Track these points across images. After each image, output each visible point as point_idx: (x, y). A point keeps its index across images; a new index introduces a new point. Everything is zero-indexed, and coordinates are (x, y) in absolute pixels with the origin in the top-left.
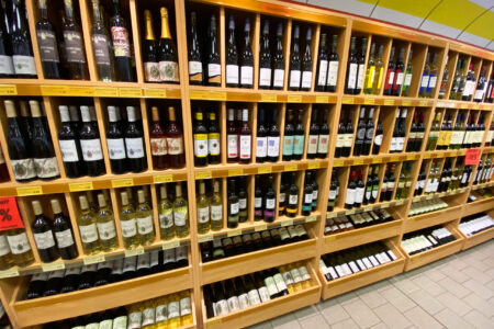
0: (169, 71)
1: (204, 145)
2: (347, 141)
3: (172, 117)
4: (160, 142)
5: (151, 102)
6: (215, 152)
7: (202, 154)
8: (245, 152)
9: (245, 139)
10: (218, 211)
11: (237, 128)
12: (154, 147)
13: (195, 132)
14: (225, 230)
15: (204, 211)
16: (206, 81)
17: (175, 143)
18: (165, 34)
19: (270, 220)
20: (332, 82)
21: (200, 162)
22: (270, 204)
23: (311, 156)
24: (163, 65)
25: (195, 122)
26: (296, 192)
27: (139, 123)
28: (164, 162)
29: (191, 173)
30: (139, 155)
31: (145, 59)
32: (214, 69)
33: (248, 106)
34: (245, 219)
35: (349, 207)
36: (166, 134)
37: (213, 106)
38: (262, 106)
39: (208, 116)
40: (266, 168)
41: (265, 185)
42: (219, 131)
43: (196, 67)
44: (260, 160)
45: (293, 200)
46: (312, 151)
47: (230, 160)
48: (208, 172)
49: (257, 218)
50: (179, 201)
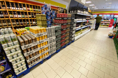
0: (5, 8)
1: (11, 16)
2: (30, 16)
5: (3, 11)
11: (15, 14)
12: (5, 16)
16: (9, 9)
18: (4, 4)
20: (26, 9)
21: (11, 17)
23: (26, 18)
24: (4, 7)
27: (3, 13)
28: (6, 17)
31: (2, 7)
32: (10, 8)
35: (34, 24)
37: (11, 11)
38: (17, 12)
39: (11, 12)
43: (8, 7)
46: (26, 17)
48: (12, 19)
49: (21, 25)
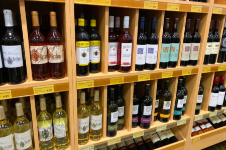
3: (53, 23)
4: (40, 50)
6: (96, 60)
7: (84, 62)
8: (125, 60)
9: (126, 47)
10: (97, 121)
13: (78, 39)
14: (105, 139)
15: (85, 122)
17: (56, 50)
19: (146, 126)
22: (147, 110)
25: (78, 29)
26: (169, 98)
29: (73, 82)
30: (18, 64)
33: (129, 12)
34: (122, 126)
36: (47, 41)
40: (144, 76)
41: (142, 93)
42: (99, 38)
44: (139, 68)
45: (166, 106)
47: (111, 69)
50: (59, 112)
